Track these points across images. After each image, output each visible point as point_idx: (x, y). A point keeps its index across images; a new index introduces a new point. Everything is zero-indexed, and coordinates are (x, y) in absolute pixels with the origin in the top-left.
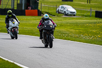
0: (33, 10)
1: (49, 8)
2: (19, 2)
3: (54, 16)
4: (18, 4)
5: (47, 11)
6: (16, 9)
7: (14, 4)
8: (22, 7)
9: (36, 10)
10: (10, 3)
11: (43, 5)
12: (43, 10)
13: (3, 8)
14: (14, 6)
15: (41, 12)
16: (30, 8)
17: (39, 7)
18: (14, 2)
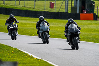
0: (88, 14)
2: (73, 5)
4: (72, 8)
6: (69, 12)
8: (76, 10)
9: (92, 14)
10: (64, 6)
13: (56, 12)
14: (68, 9)
15: (97, 16)
16: (85, 12)
17: (95, 11)
18: (68, 6)
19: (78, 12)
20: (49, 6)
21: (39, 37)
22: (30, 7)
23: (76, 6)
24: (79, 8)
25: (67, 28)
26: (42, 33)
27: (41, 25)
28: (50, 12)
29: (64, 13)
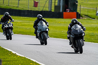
0: (71, 13)
1: (88, 11)
2: (56, 4)
3: (94, 18)
4: (55, 6)
5: (87, 14)
6: (53, 11)
7: (51, 6)
8: (60, 9)
9: (75, 13)
10: (47, 5)
11: (82, 7)
12: (82, 13)
13: (40, 10)
14: (51, 8)
15: (80, 14)
16: (68, 10)
17: (78, 9)
18: (51, 4)
19: (61, 11)
20: (33, 5)
21: (37, 37)
22: (14, 5)
23: (59, 4)
24: (63, 6)
25: (70, 29)
26: (40, 33)
27: (39, 24)
28: (34, 11)
29: (47, 11)
